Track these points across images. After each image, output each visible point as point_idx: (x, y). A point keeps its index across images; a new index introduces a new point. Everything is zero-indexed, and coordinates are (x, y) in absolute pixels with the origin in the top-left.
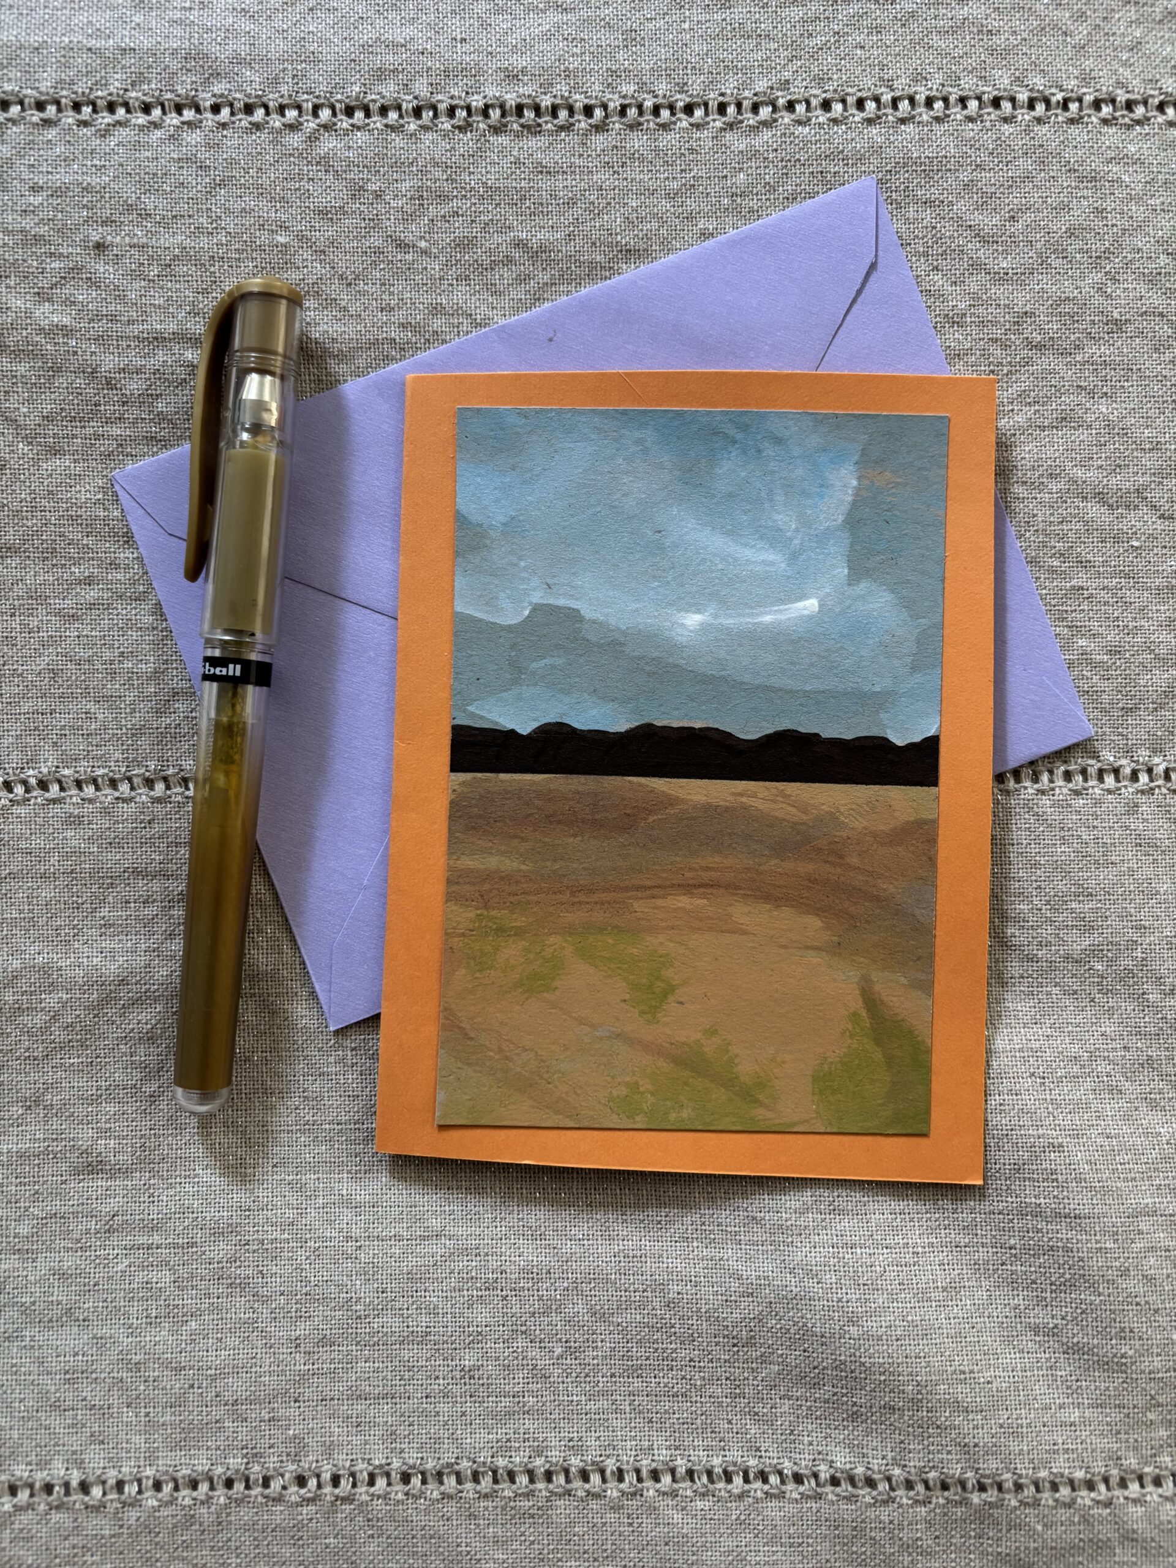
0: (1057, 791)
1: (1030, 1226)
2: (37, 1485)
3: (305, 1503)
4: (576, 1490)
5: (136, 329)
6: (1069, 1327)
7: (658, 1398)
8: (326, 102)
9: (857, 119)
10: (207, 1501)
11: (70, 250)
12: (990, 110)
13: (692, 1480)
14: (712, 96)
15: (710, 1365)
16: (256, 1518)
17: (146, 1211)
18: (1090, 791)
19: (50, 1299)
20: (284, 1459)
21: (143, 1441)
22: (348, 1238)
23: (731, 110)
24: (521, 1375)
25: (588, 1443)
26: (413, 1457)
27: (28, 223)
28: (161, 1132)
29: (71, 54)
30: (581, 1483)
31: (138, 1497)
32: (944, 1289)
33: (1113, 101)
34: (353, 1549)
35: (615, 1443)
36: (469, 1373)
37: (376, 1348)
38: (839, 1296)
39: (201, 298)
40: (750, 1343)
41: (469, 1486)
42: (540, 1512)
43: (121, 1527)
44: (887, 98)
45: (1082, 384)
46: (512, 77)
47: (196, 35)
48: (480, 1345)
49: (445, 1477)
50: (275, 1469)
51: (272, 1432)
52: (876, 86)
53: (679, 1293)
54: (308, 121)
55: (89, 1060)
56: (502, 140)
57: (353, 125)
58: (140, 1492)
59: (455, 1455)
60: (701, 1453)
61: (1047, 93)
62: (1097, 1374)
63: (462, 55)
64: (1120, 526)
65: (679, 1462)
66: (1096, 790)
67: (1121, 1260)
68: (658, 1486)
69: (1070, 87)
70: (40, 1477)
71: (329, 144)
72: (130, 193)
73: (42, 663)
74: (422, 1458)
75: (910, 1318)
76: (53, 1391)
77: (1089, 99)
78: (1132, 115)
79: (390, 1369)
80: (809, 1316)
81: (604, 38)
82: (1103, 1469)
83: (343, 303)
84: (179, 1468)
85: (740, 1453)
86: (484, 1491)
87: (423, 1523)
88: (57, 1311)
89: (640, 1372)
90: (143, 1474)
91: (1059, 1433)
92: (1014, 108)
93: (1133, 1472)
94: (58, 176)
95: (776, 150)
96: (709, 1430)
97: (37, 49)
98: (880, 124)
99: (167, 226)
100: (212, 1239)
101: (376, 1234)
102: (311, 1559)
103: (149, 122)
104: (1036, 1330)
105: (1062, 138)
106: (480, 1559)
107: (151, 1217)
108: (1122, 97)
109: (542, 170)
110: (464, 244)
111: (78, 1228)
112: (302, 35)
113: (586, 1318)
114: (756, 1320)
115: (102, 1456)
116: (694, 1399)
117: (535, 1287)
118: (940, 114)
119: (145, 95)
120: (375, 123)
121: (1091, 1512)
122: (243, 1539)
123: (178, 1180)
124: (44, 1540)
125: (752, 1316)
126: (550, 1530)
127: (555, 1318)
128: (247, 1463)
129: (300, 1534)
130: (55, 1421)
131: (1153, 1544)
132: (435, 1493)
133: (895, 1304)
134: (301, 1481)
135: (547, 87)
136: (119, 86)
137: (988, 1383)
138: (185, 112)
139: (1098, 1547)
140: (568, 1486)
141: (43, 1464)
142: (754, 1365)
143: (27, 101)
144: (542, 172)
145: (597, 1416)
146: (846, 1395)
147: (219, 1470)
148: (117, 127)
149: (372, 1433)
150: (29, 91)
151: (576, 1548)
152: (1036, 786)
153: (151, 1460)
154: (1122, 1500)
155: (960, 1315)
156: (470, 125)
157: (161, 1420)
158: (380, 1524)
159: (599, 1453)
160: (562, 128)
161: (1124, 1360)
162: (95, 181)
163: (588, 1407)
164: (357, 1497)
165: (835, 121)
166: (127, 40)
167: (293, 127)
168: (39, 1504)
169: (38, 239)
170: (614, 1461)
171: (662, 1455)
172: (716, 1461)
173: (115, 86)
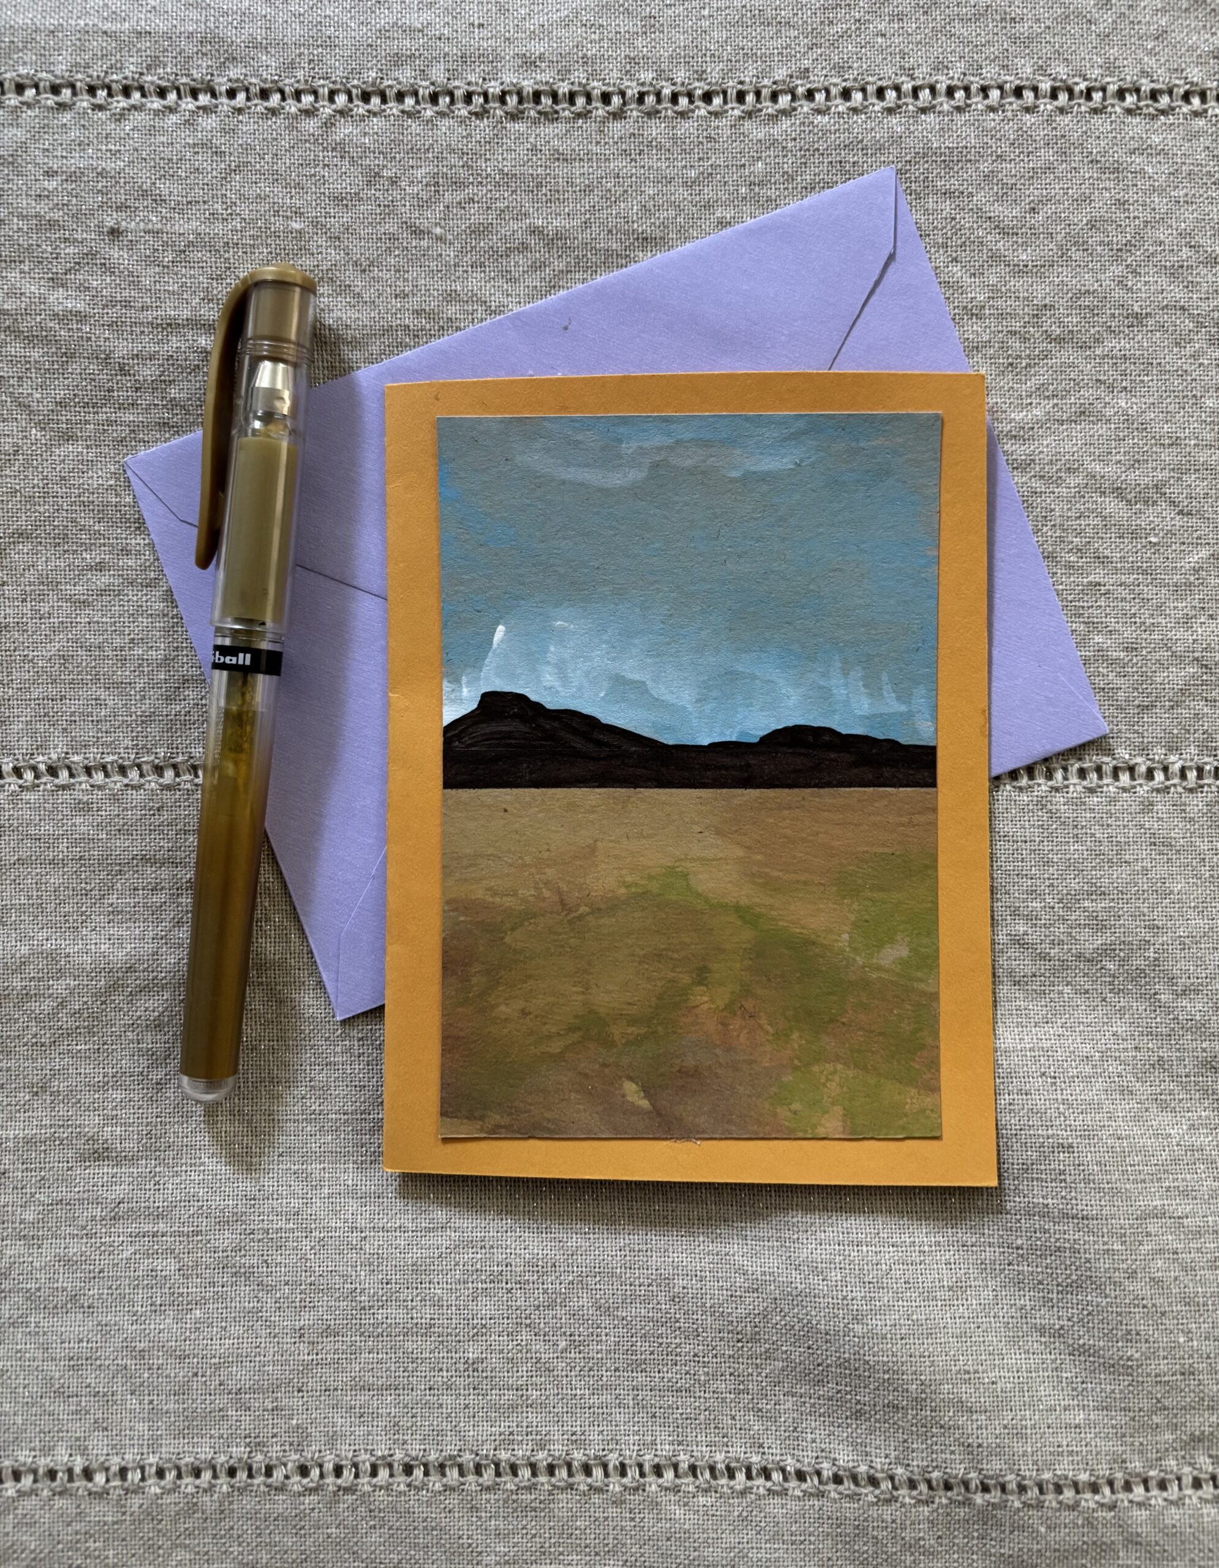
0: (1071, 789)
1: (1037, 1226)
2: (41, 1471)
3: (307, 1493)
4: (579, 1484)
5: (149, 315)
6: (1076, 1328)
7: (662, 1393)
8: (343, 88)
9: (876, 108)
10: (210, 1489)
11: (85, 235)
12: (1012, 99)
13: (695, 1476)
14: (731, 84)
15: (715, 1360)
16: (258, 1507)
17: (152, 1199)
18: (1105, 789)
19: (55, 1285)
20: (287, 1448)
21: (146, 1428)
22: (353, 1229)
23: (750, 98)
24: (525, 1369)
25: (591, 1438)
26: (415, 1449)
27: (42, 208)
28: (168, 1120)
29: (87, 37)
30: (583, 1477)
31: (141, 1484)
32: (950, 1289)
33: (1138, 91)
34: (355, 1540)
35: (618, 1438)
36: (473, 1366)
37: (380, 1339)
38: (844, 1293)
39: (215, 285)
40: (754, 1339)
41: (471, 1478)
42: (542, 1506)
43: (124, 1513)
44: (907, 87)
45: (1102, 378)
46: (529, 63)
47: (212, 19)
48: (484, 1338)
49: (447, 1469)
50: (278, 1458)
51: (275, 1421)
52: (896, 75)
53: (684, 1288)
54: (323, 106)
55: (96, 1047)
56: (519, 127)
57: (369, 111)
58: (143, 1479)
59: (458, 1448)
60: (704, 1448)
61: (1070, 82)
62: (1102, 1376)
63: (480, 41)
64: (1138, 522)
65: (682, 1457)
66: (1111, 788)
67: (1129, 1262)
68: (660, 1481)
69: (1093, 76)
70: (44, 1463)
71: (344, 130)
72: (144, 177)
73: (54, 648)
74: (425, 1450)
75: (915, 1317)
76: (57, 1377)
77: (1112, 88)
78: (1156, 105)
79: (393, 1360)
80: (813, 1313)
81: (625, 25)
82: (1108, 1472)
83: (357, 290)
84: (182, 1456)
85: (743, 1449)
86: (486, 1484)
87: (425, 1515)
88: (62, 1298)
89: (644, 1366)
90: (146, 1461)
91: (1064, 1435)
92: (1036, 97)
93: (1138, 1475)
94: (73, 161)
95: (795, 139)
96: (712, 1426)
97: (53, 32)
98: (900, 113)
99: (182, 212)
100: (217, 1227)
101: (381, 1225)
102: (313, 1549)
103: (165, 107)
104: (1042, 1331)
105: (1084, 129)
106: (481, 1552)
107: (156, 1204)
108: (1146, 86)
109: (560, 157)
110: (480, 231)
111: (84, 1215)
112: (319, 19)
113: (591, 1312)
114: (761, 1316)
115: (105, 1442)
116: (698, 1394)
117: (540, 1281)
118: (961, 104)
119: (160, 79)
120: (391, 109)
121: (1095, 1515)
122: (245, 1527)
123: (184, 1168)
124: (47, 1525)
125: (756, 1312)
126: (552, 1524)
127: (559, 1311)
128: (250, 1452)
129: (303, 1523)
130: (60, 1408)
131: (1157, 1548)
132: (437, 1485)
133: (900, 1303)
134: (304, 1471)
135: (564, 73)
136: (135, 70)
137: (993, 1383)
138: (201, 97)
139: (1102, 1550)
140: (571, 1480)
141: (47, 1450)
142: (758, 1361)
143: (42, 84)
144: (558, 159)
145: (601, 1411)
146: (850, 1392)
147: (222, 1459)
148: (133, 112)
149: (375, 1423)
150: (44, 74)
151: (578, 1542)
152: (1050, 783)
153: (154, 1447)
154: (1126, 1503)
155: (966, 1315)
156: (488, 112)
157: (165, 1408)
158: (382, 1515)
159: (601, 1447)
160: (579, 115)
161: (1130, 1363)
162: (110, 165)
163: (591, 1401)
164: (359, 1487)
165: (855, 110)
166: (143, 23)
167: (309, 113)
168: (42, 1490)
169: (52, 224)
170: (616, 1455)
171: (666, 1450)
172: (719, 1457)
173: (130, 70)
